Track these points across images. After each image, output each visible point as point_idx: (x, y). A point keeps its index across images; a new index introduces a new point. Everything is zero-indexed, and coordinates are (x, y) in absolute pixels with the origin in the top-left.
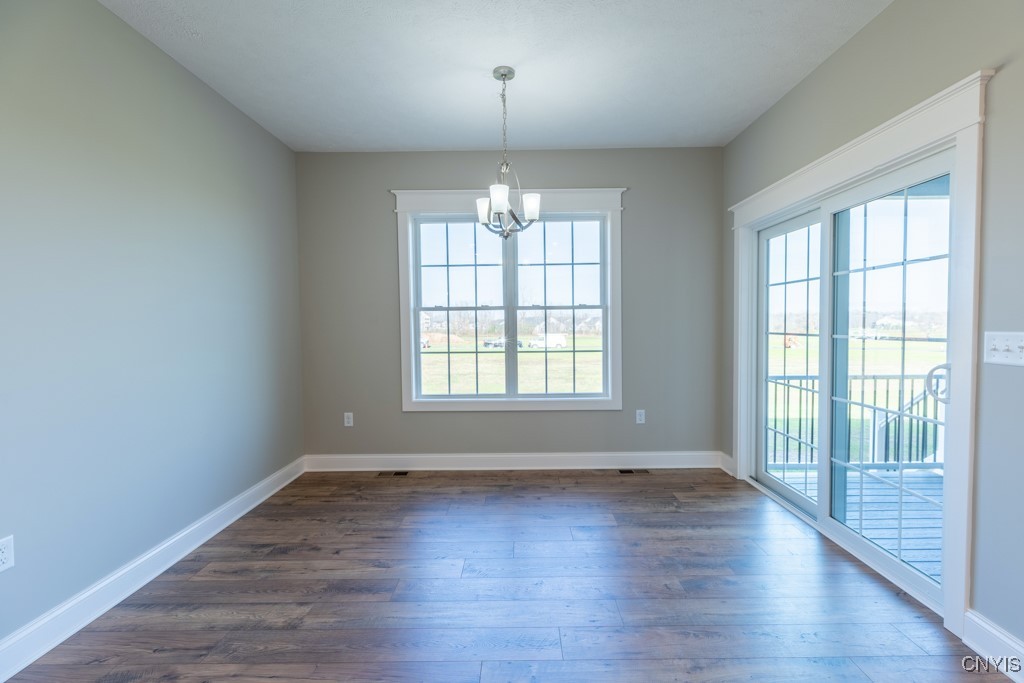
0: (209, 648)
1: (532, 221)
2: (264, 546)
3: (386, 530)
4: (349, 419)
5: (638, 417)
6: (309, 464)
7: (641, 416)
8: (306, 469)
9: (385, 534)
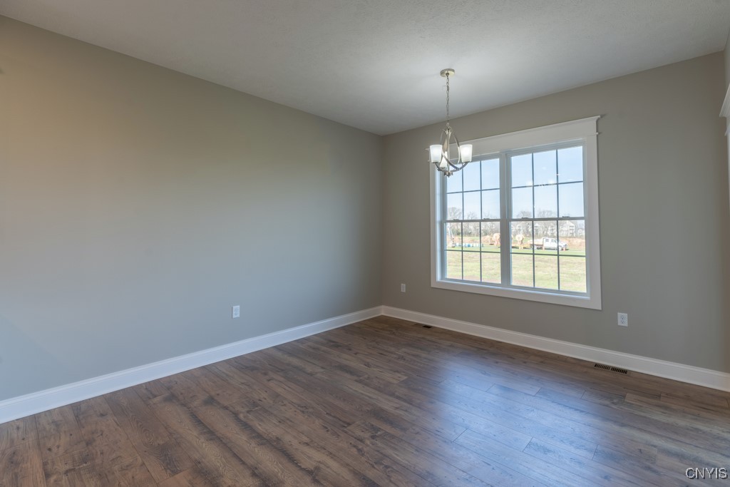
0: (282, 370)
1: (466, 163)
2: (333, 342)
3: (387, 351)
4: (403, 288)
5: (619, 320)
6: (384, 311)
7: (623, 319)
8: (383, 314)
9: (385, 353)
